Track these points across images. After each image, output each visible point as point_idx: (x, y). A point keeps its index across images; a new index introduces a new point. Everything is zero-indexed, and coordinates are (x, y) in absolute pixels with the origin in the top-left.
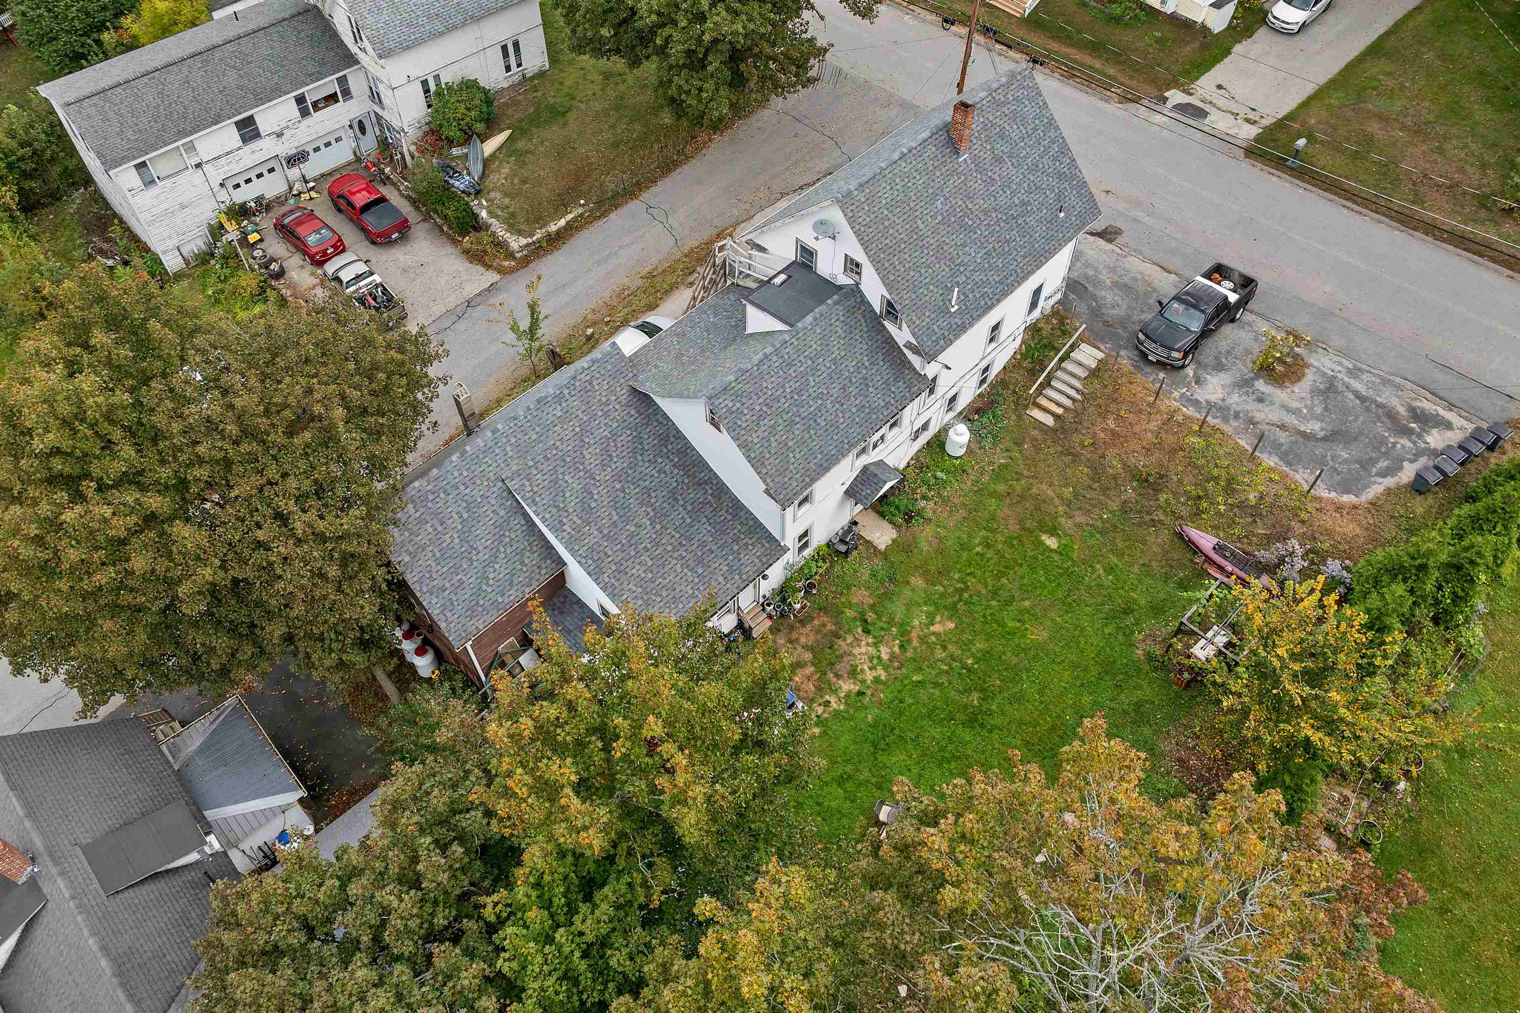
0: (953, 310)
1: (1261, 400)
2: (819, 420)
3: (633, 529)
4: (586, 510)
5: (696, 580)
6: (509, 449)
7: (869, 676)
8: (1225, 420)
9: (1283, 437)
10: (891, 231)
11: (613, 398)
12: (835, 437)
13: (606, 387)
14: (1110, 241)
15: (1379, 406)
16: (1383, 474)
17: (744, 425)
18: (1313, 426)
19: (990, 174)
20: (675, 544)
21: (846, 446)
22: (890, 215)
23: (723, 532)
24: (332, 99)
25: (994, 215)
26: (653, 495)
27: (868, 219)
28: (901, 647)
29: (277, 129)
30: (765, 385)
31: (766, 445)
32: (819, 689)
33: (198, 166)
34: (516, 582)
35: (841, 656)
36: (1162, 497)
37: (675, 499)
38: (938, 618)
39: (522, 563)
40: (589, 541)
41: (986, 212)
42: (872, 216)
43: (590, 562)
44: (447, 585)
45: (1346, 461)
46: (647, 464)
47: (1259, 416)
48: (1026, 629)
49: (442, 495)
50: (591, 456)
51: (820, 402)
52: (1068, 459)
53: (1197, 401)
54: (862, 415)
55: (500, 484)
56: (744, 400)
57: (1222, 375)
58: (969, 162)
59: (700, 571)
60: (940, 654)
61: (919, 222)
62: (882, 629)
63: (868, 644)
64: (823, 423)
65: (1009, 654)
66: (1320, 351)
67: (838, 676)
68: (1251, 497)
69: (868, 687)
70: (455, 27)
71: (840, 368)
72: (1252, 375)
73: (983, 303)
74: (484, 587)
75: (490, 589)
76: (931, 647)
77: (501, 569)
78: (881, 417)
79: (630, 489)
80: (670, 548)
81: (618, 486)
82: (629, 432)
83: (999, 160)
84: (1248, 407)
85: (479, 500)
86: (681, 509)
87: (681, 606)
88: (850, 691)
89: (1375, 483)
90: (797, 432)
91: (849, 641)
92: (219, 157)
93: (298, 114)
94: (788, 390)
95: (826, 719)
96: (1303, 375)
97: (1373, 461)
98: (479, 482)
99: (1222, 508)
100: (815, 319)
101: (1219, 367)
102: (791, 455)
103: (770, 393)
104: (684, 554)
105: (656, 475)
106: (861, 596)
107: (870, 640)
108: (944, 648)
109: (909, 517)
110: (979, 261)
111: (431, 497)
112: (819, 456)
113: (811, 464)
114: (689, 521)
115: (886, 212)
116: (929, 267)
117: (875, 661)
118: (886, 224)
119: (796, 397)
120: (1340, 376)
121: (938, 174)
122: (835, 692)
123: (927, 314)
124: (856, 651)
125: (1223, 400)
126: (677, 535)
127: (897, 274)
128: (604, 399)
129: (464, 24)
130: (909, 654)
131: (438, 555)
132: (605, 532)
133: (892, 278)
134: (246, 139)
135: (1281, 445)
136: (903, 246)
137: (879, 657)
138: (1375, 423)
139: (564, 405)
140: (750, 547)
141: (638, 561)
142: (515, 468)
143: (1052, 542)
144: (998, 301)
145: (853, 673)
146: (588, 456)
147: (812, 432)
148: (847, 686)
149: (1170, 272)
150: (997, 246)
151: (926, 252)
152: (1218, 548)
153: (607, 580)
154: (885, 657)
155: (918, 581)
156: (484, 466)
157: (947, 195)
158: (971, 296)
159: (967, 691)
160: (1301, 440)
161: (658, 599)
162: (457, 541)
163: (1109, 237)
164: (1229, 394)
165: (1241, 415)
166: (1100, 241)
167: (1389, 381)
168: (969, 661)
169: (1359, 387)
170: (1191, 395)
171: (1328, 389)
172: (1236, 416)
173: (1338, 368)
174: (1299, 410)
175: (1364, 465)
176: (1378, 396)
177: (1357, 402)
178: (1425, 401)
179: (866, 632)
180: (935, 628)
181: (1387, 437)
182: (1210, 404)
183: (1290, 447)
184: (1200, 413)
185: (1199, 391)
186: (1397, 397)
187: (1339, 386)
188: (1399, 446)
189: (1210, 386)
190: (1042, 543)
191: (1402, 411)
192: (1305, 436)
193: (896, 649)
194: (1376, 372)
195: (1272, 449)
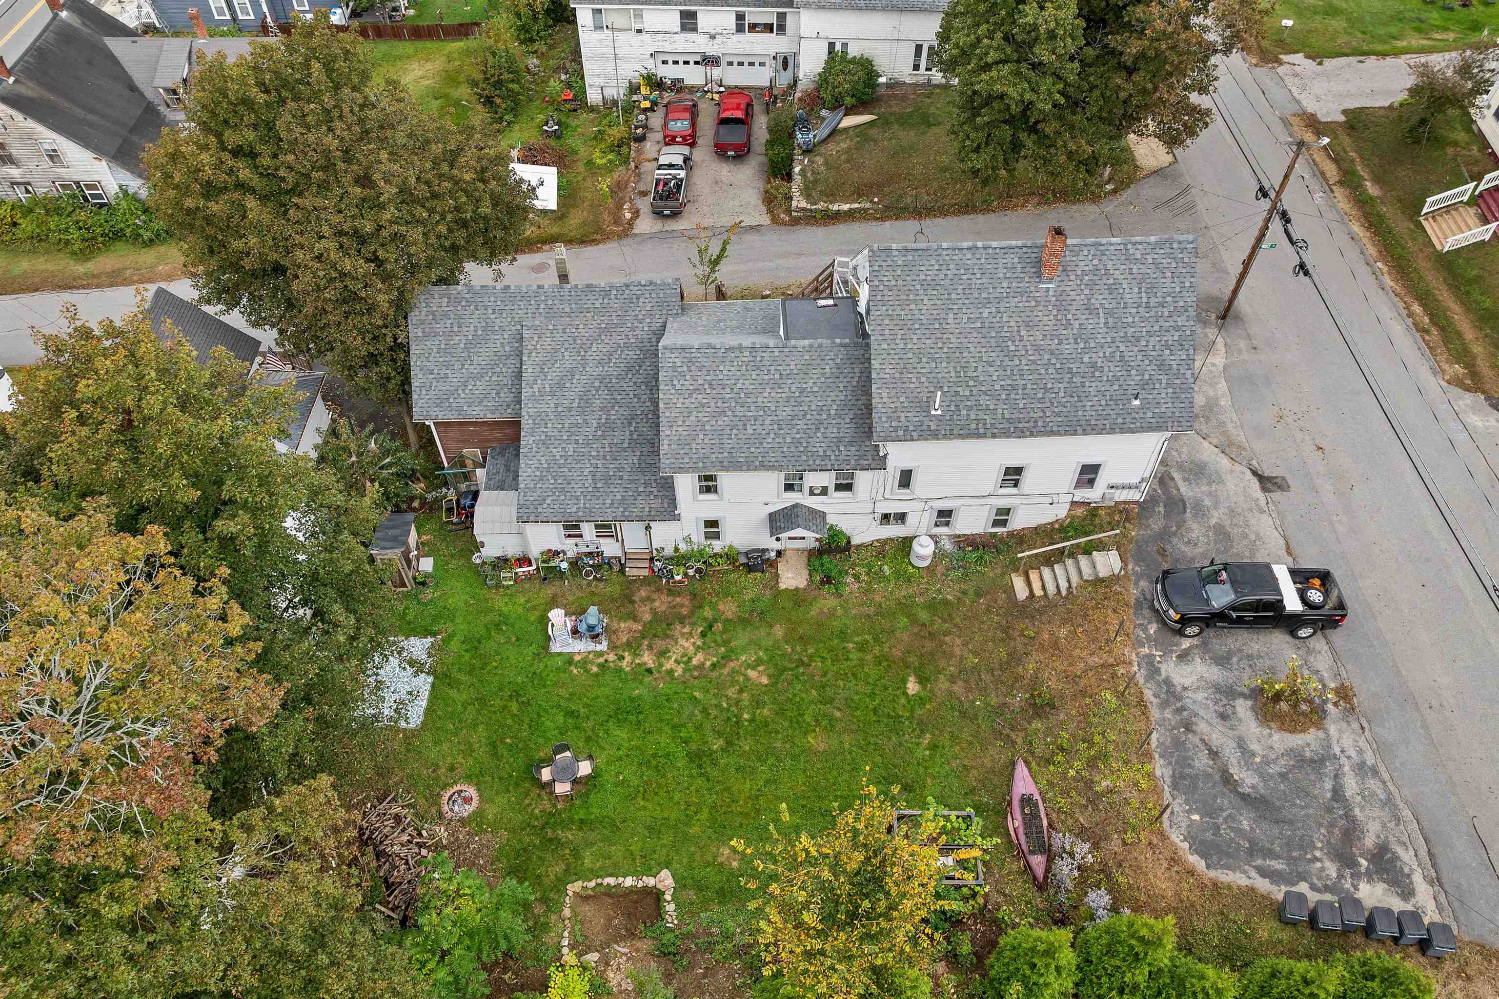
0: (933, 412)
1: (1223, 717)
2: (748, 427)
3: (580, 421)
4: (560, 385)
5: (590, 489)
6: (542, 306)
7: (669, 665)
8: (1164, 705)
9: (1202, 762)
10: (913, 307)
11: (648, 320)
12: (752, 450)
13: (648, 308)
14: (1264, 489)
15: (1349, 816)
16: (1264, 873)
17: (678, 387)
18: (1247, 779)
19: (1069, 317)
20: (601, 454)
21: (757, 463)
22: (921, 292)
23: (643, 473)
24: (769, 28)
25: (1046, 357)
26: (616, 408)
27: (894, 283)
28: (714, 665)
29: (713, 32)
30: (721, 368)
31: (686, 414)
32: (628, 644)
33: (639, 31)
34: (484, 403)
35: (667, 636)
36: (1037, 724)
38: (761, 668)
39: (498, 393)
40: (543, 407)
41: (1038, 349)
42: (899, 283)
43: (531, 421)
44: (436, 371)
45: (1240, 832)
46: (631, 384)
47: (1202, 727)
48: (814, 731)
49: (472, 307)
50: (597, 350)
51: (761, 413)
52: (1000, 635)
53: (1158, 671)
54: (793, 449)
55: (519, 327)
56: (693, 368)
57: (1215, 669)
58: (1051, 293)
59: (599, 485)
60: (732, 692)
61: (951, 316)
62: (715, 641)
63: (694, 644)
64: (750, 431)
65: (780, 736)
66: (1355, 725)
67: (650, 647)
68: (1104, 784)
69: (659, 672)
70: (874, 8)
71: (803, 399)
72: (1246, 691)
73: (973, 426)
74: (460, 391)
75: (463, 396)
76: (733, 683)
77: (481, 386)
78: (811, 463)
79: (604, 393)
81: (597, 384)
82: (638, 352)
83: (1091, 310)
84: (1202, 713)
85: (497, 328)
86: (628, 433)
87: (562, 497)
88: (645, 664)
89: (1245, 872)
90: (720, 423)
91: (685, 630)
92: (658, 32)
93: (734, 27)
94: (739, 386)
95: (609, 668)
96: (1304, 731)
97: (1269, 854)
98: (504, 315)
99: (1072, 773)
100: (811, 346)
101: (1222, 661)
102: (701, 436)
103: (721, 377)
104: (600, 465)
106: (729, 608)
107: (699, 643)
108: (741, 691)
109: (827, 580)
110: (997, 387)
111: (463, 303)
112: (726, 454)
113: (713, 456)
114: (626, 445)
115: (918, 287)
116: (934, 360)
117: (685, 659)
118: (911, 297)
119: (742, 395)
120: (1343, 760)
121: (1005, 285)
122: (636, 655)
123: (902, 399)
124: (682, 641)
125: (1185, 688)
126: (608, 449)
127: (893, 346)
128: (640, 317)
129: (884, 9)
130: (714, 675)
131: (443, 346)
132: (560, 409)
133: (885, 346)
134: (684, 28)
135: (1190, 766)
136: (917, 326)
137: (690, 659)
138: (1320, 825)
139: (606, 301)
140: (652, 497)
141: (564, 445)
142: (537, 323)
143: (912, 687)
144: (994, 436)
145: (663, 654)
146: (594, 349)
147: (735, 431)
148: (648, 659)
149: (1289, 553)
150: (1029, 386)
151: (940, 345)
152: (1026, 800)
153: (531, 442)
154: (695, 662)
155: (779, 631)
156: (516, 307)
157: (1002, 310)
158: (964, 412)
159: (719, 734)
160: (1217, 778)
161: (552, 481)
162: (462, 346)
163: (1269, 485)
164: (1198, 688)
165: (1185, 713)
166: (1255, 484)
167: (1396, 806)
168: (746, 716)
169: (1351, 785)
170: (1159, 662)
171: (1312, 761)
172: (1179, 711)
173: (1353, 753)
174: (1253, 754)
175: (1255, 850)
176: (1363, 809)
177: (1329, 795)
178: (1412, 853)
179: (703, 635)
180: (752, 673)
181: (1316, 848)
182: (1167, 682)
183: (1197, 775)
184: (1147, 681)
185: (1172, 665)
186: (1384, 825)
187: (1329, 768)
188: (1319, 865)
189: (1189, 669)
190: (904, 681)
191: (1370, 841)
192: (1227, 778)
193: (708, 663)
194: (1392, 788)
195: (1176, 762)
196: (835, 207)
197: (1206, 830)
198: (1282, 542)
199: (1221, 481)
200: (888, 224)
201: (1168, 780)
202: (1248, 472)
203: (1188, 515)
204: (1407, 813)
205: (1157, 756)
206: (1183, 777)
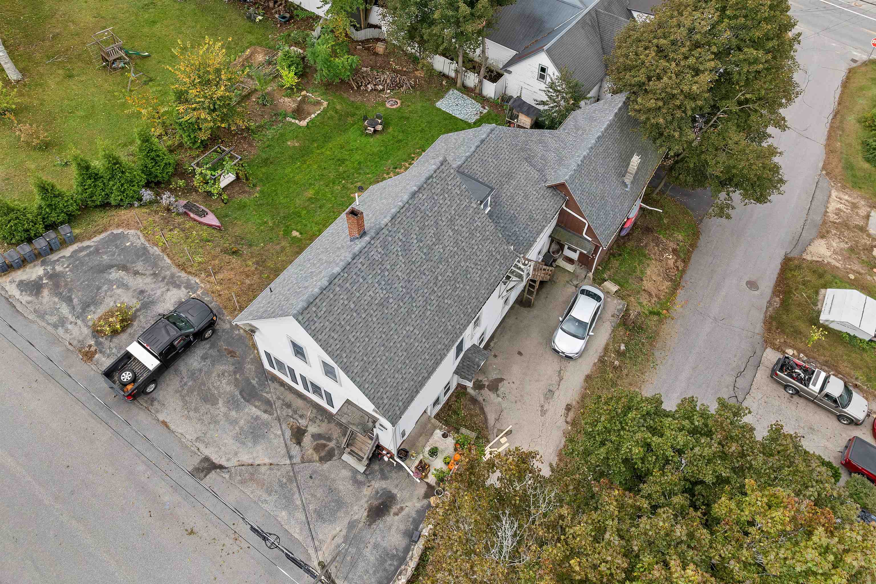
1: (142, 292)
8: (173, 276)
9: (139, 266)
14: (207, 460)
15: (59, 295)
16: (88, 247)
18: (115, 275)
45: (106, 253)
47: (149, 280)
53: (186, 288)
66: (75, 343)
72: (139, 313)
84: (153, 286)
89: (96, 242)
96: (100, 318)
97: (88, 255)
120: (73, 319)
125: (168, 290)
135: (143, 260)
138: (71, 281)
143: (295, 234)
152: (204, 214)
160: (128, 265)
163: (206, 465)
164: (162, 295)
165: (160, 279)
166: (216, 459)
167: (38, 317)
169: (65, 310)
170: (189, 292)
171: (88, 306)
172: (164, 278)
173: (70, 327)
174: (118, 287)
175: (97, 251)
176: (55, 303)
177: (73, 297)
178: (24, 302)
181: (69, 271)
182: (178, 287)
183: (138, 259)
184: (188, 279)
185: (182, 296)
186: (41, 304)
187: (78, 309)
188: (65, 266)
189: (173, 301)
191: (46, 292)
192: (124, 268)
194: (44, 324)
195: (150, 258)
197: (121, 243)
198: (172, 427)
199: (236, 438)
201: (150, 249)
202: (225, 464)
203: (237, 393)
204: (31, 317)
205: (161, 254)
206: (144, 254)
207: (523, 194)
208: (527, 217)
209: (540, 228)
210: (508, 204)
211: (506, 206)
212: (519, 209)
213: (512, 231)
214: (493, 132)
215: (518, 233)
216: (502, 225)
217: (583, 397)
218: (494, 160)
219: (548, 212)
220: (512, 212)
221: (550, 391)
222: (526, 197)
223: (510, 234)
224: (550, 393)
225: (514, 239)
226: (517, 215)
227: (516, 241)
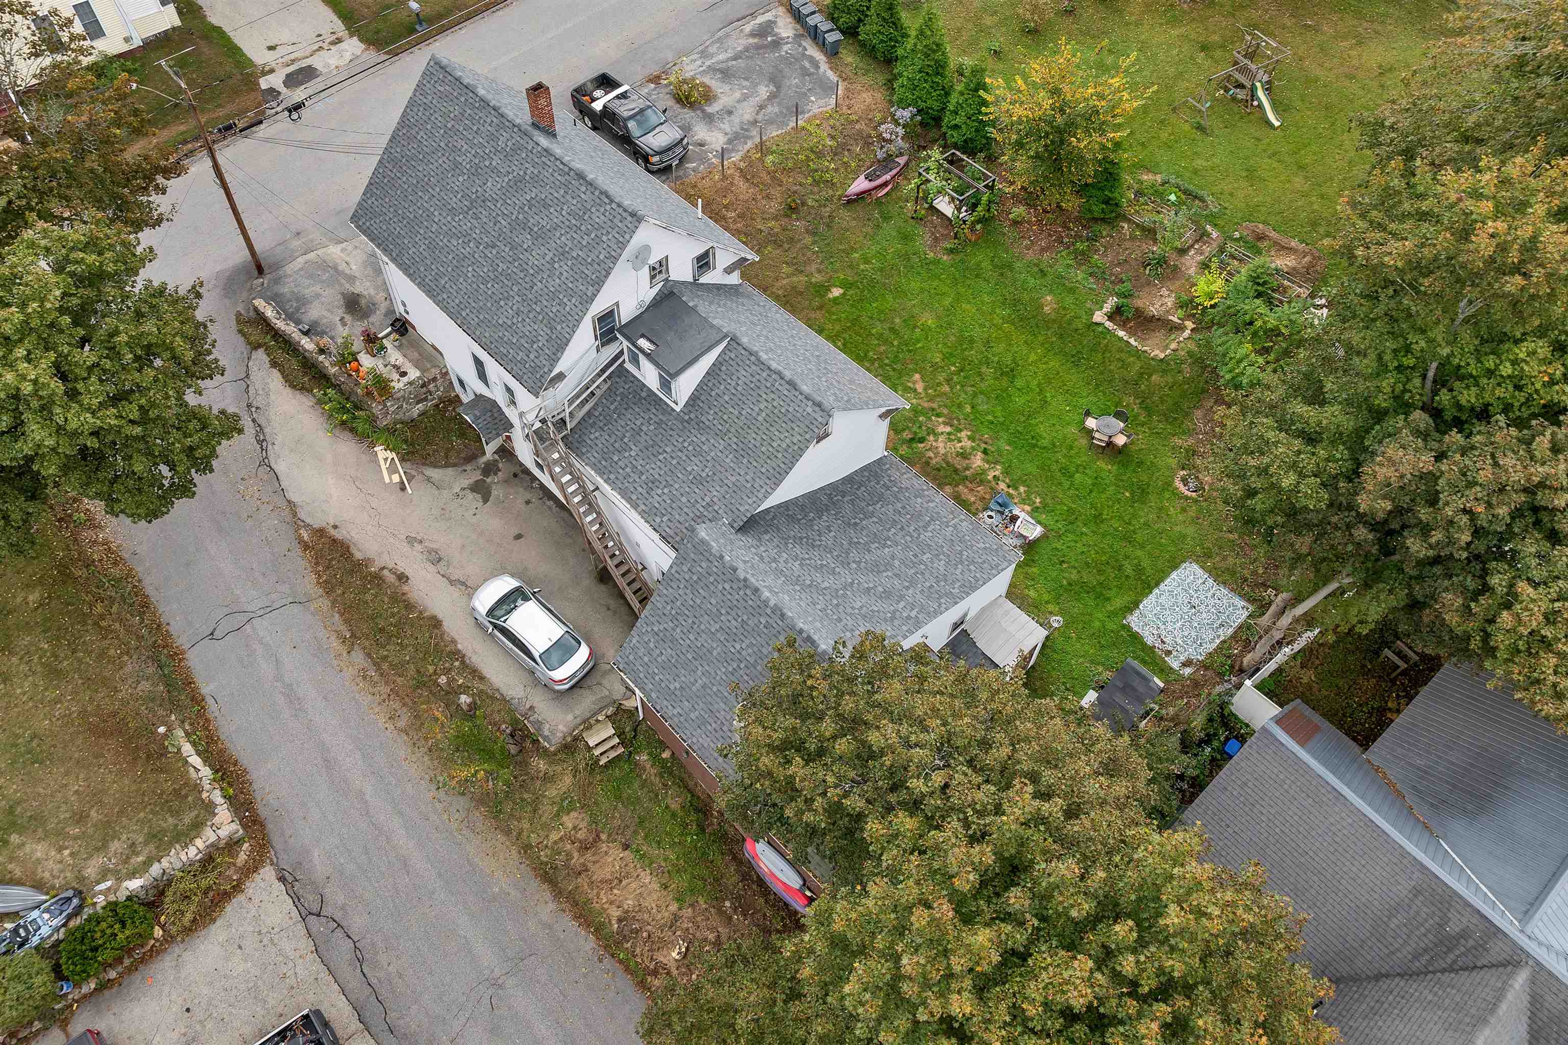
1: (730, 113)
3: (897, 562)
7: (968, 444)
8: (749, 137)
9: (774, 110)
11: (753, 549)
16: (816, 67)
18: (763, 90)
20: (902, 533)
23: (881, 496)
26: (855, 540)
28: (938, 416)
32: (981, 482)
35: (948, 463)
36: (810, 202)
37: (855, 524)
38: (910, 384)
45: (803, 81)
46: (823, 539)
47: (748, 118)
48: (922, 325)
50: (825, 582)
53: (725, 150)
57: (696, 129)
60: (945, 389)
63: (936, 441)
65: (946, 341)
67: (967, 468)
69: (978, 445)
72: (698, 111)
76: (938, 394)
79: (854, 557)
80: (908, 538)
81: (854, 566)
82: (790, 546)
84: (737, 121)
86: (864, 523)
88: (983, 460)
89: (823, 73)
91: (932, 455)
99: (832, 166)
104: (912, 528)
105: (833, 534)
107: (931, 438)
108: (939, 384)
114: (875, 519)
117: (953, 437)
120: (708, 64)
122: (984, 472)
124: (942, 451)
126: (893, 530)
130: (945, 411)
132: (906, 584)
135: (781, 112)
137: (949, 434)
138: (764, 57)
141: (929, 564)
143: (836, 292)
145: (964, 455)
146: (827, 585)
148: (978, 461)
152: (872, 177)
154: (948, 429)
159: (980, 375)
160: (777, 99)
165: (746, 127)
168: (953, 368)
169: (723, 56)
173: (699, 62)
175: (806, 74)
176: (735, 48)
177: (740, 61)
179: (922, 440)
180: (920, 387)
181: (780, 55)
190: (835, 299)
193: (940, 420)
196: (206, 772)
197: (816, 92)
200: (206, 689)
204: (720, 34)
207: (704, 475)
208: (657, 476)
209: (634, 497)
210: (686, 444)
211: (681, 440)
212: (674, 462)
213: (631, 444)
214: (817, 409)
215: (627, 454)
216: (644, 428)
217: (409, 606)
218: (764, 414)
219: (665, 519)
220: (668, 449)
221: (440, 560)
222: (699, 481)
223: (626, 440)
224: (436, 558)
225: (617, 445)
226: (661, 457)
227: (611, 448)
